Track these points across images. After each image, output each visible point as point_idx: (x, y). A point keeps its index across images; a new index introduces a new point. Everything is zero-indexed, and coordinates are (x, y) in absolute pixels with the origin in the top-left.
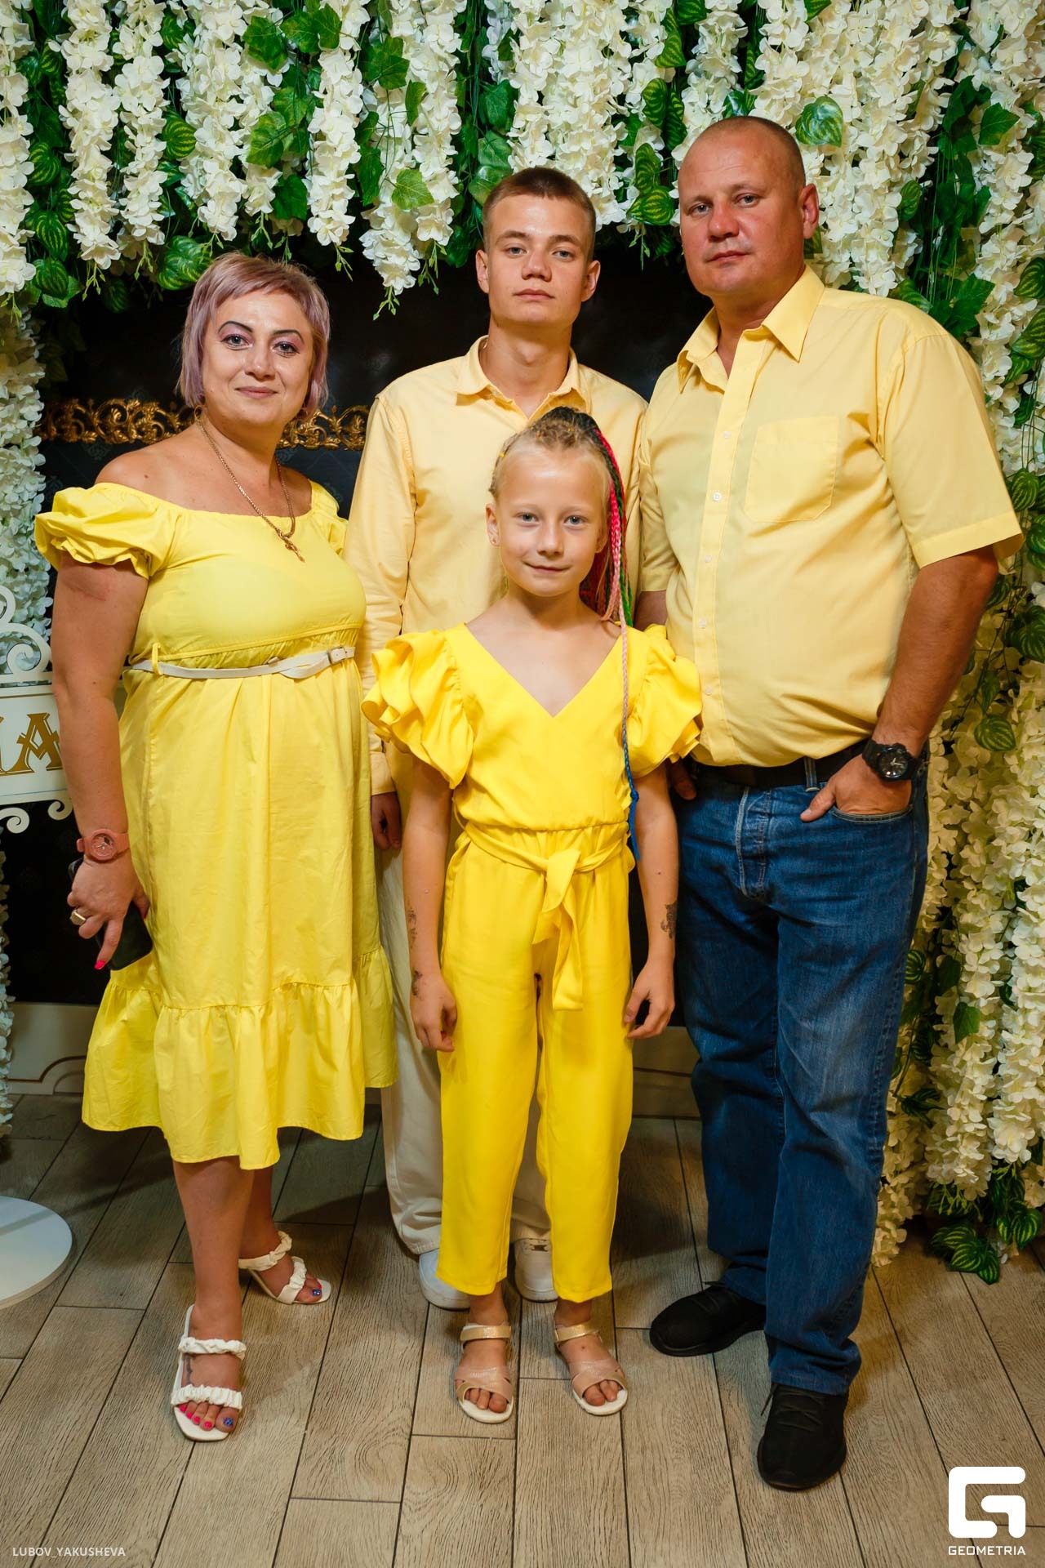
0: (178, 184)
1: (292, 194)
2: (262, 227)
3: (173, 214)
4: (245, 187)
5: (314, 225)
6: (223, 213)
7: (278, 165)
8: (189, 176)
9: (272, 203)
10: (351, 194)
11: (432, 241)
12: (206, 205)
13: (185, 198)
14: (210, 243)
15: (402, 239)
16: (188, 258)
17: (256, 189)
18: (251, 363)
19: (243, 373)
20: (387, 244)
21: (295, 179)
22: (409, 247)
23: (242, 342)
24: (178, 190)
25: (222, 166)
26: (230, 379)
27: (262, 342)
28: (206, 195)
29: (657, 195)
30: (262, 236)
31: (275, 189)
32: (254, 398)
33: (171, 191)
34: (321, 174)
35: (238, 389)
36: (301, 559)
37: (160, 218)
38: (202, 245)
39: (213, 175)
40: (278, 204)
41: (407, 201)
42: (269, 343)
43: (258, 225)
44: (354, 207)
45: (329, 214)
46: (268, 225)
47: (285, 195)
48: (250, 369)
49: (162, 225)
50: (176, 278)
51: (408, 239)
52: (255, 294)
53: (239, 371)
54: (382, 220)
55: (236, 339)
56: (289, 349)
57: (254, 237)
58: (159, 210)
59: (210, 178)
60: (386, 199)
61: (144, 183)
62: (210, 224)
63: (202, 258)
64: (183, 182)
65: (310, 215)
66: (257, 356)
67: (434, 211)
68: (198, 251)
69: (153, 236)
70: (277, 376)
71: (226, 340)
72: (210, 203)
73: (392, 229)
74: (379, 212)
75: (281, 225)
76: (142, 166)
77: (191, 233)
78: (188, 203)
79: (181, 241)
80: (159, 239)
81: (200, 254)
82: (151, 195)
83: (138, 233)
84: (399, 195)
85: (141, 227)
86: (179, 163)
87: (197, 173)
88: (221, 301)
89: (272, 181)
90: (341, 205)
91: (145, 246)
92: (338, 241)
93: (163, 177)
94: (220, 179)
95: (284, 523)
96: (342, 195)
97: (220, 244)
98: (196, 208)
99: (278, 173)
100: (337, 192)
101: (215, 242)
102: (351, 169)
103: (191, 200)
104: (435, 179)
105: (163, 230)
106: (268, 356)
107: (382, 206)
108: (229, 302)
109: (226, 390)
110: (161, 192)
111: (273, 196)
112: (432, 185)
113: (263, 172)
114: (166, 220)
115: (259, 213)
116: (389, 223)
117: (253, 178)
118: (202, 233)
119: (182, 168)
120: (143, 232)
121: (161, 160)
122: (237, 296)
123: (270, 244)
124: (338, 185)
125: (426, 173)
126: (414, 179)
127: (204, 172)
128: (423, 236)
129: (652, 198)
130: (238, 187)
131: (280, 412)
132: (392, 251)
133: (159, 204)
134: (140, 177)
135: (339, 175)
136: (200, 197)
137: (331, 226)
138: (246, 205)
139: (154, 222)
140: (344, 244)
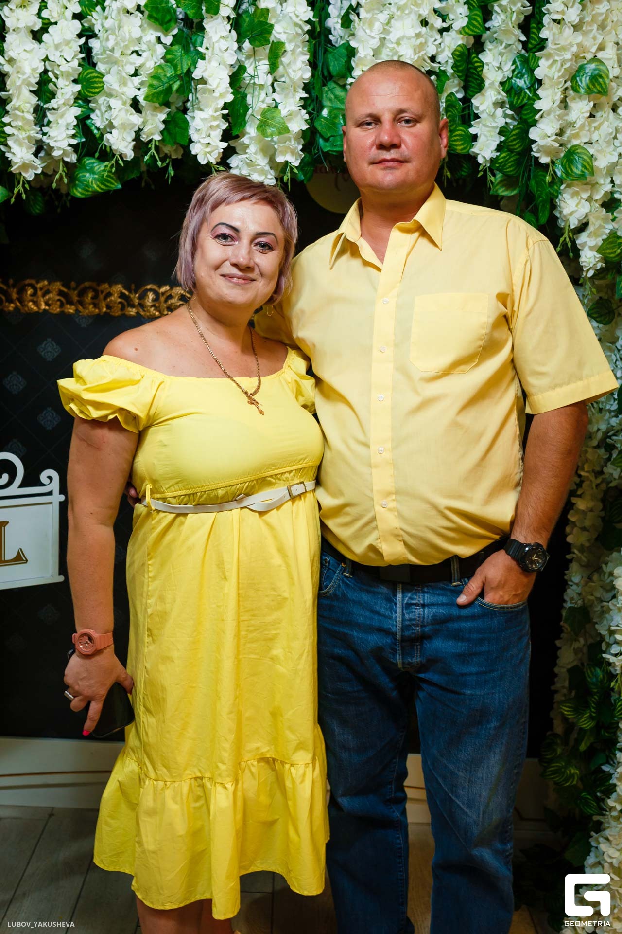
0: (88, 117)
1: (176, 126)
2: (153, 150)
3: (84, 140)
4: (141, 120)
5: (195, 149)
6: (124, 139)
7: (167, 104)
8: (97, 112)
9: (162, 132)
10: (225, 126)
11: (287, 162)
12: (111, 133)
13: (93, 128)
14: (113, 162)
15: (262, 162)
16: (94, 173)
17: (150, 122)
18: (236, 256)
19: (228, 263)
20: (251, 164)
21: (180, 114)
22: (267, 168)
23: (229, 240)
24: (88, 122)
25: (124, 103)
26: (217, 267)
27: (245, 241)
28: (111, 126)
29: (460, 130)
30: (153, 157)
31: (164, 122)
32: (236, 284)
33: (83, 123)
34: (201, 110)
35: (223, 276)
36: (261, 412)
37: (74, 142)
38: (107, 163)
39: (117, 110)
40: (165, 133)
41: (269, 131)
42: (252, 241)
43: (150, 149)
44: (226, 136)
45: (208, 140)
46: (157, 148)
47: (171, 127)
48: (234, 261)
49: (75, 147)
50: (83, 189)
51: (266, 161)
52: (243, 203)
53: (225, 261)
54: (248, 146)
55: (224, 237)
56: (267, 247)
57: (146, 158)
58: (74, 136)
59: (114, 112)
60: (251, 130)
61: (62, 116)
62: (114, 147)
63: (106, 174)
64: (92, 116)
65: (191, 141)
66: (241, 251)
67: (289, 139)
68: (102, 168)
69: (68, 157)
70: (256, 268)
71: (218, 237)
72: (113, 131)
73: (255, 153)
74: (245, 140)
75: (166, 150)
76: (61, 102)
77: (97, 155)
78: (95, 131)
79: (88, 161)
80: (73, 158)
81: (104, 170)
82: (68, 124)
83: (56, 153)
84: (262, 126)
85: (59, 149)
86: (90, 102)
87: (103, 109)
88: (215, 207)
89: (163, 116)
90: (217, 134)
91: (61, 164)
92: (213, 161)
93: (77, 111)
94: (123, 114)
95: (249, 383)
96: (218, 126)
97: (121, 162)
98: (102, 136)
99: (168, 110)
100: (215, 123)
101: (117, 161)
102: (226, 106)
103: (98, 129)
104: (291, 115)
105: (76, 151)
106: (250, 252)
107: (247, 136)
108: (222, 209)
109: (214, 276)
110: (75, 122)
111: (162, 126)
112: (289, 120)
113: (155, 109)
114: (78, 144)
115: (151, 140)
116: (252, 149)
117: (147, 113)
118: (106, 154)
119: (92, 105)
120: (61, 152)
121: (76, 99)
122: (229, 204)
123: (159, 164)
124: (215, 118)
125: (283, 111)
126: (274, 115)
127: (110, 108)
128: (280, 159)
129: (457, 133)
130: (136, 119)
131: (256, 296)
132: (255, 171)
133: (74, 132)
134: (60, 111)
135: (216, 111)
136: (105, 128)
137: (208, 150)
138: (142, 133)
139: (70, 145)
140: (218, 164)
